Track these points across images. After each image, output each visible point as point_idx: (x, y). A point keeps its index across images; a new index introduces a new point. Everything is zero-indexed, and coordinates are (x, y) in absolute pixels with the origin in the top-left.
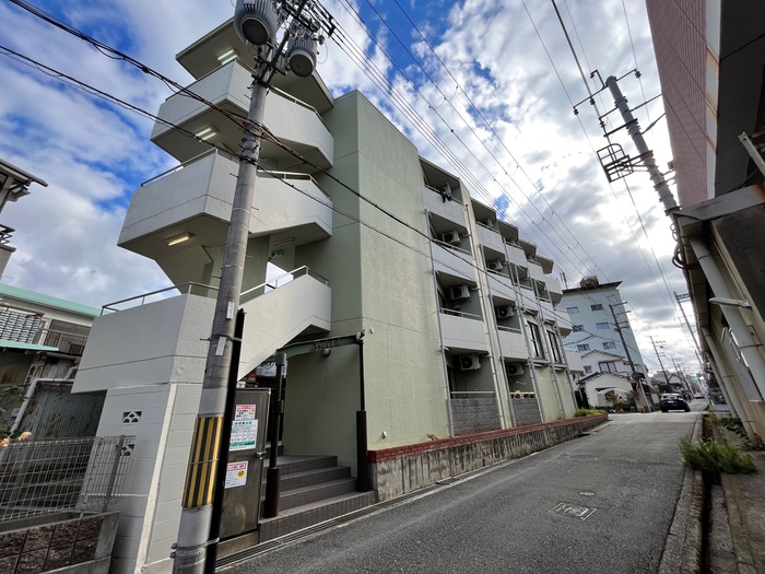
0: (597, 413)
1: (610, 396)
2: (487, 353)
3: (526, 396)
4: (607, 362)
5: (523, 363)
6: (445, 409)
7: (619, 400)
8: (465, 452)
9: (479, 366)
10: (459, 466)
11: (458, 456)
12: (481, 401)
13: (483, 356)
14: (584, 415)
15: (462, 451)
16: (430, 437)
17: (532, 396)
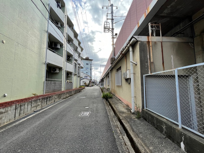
0: (83, 87)
1: (85, 83)
2: (62, 68)
3: (70, 82)
4: (86, 76)
5: (71, 73)
6: (43, 85)
7: (87, 84)
8: (49, 99)
9: (58, 72)
10: (45, 103)
11: (45, 100)
12: (57, 82)
13: (60, 69)
14: (81, 87)
15: (48, 98)
16: (34, 95)
17: (71, 82)
